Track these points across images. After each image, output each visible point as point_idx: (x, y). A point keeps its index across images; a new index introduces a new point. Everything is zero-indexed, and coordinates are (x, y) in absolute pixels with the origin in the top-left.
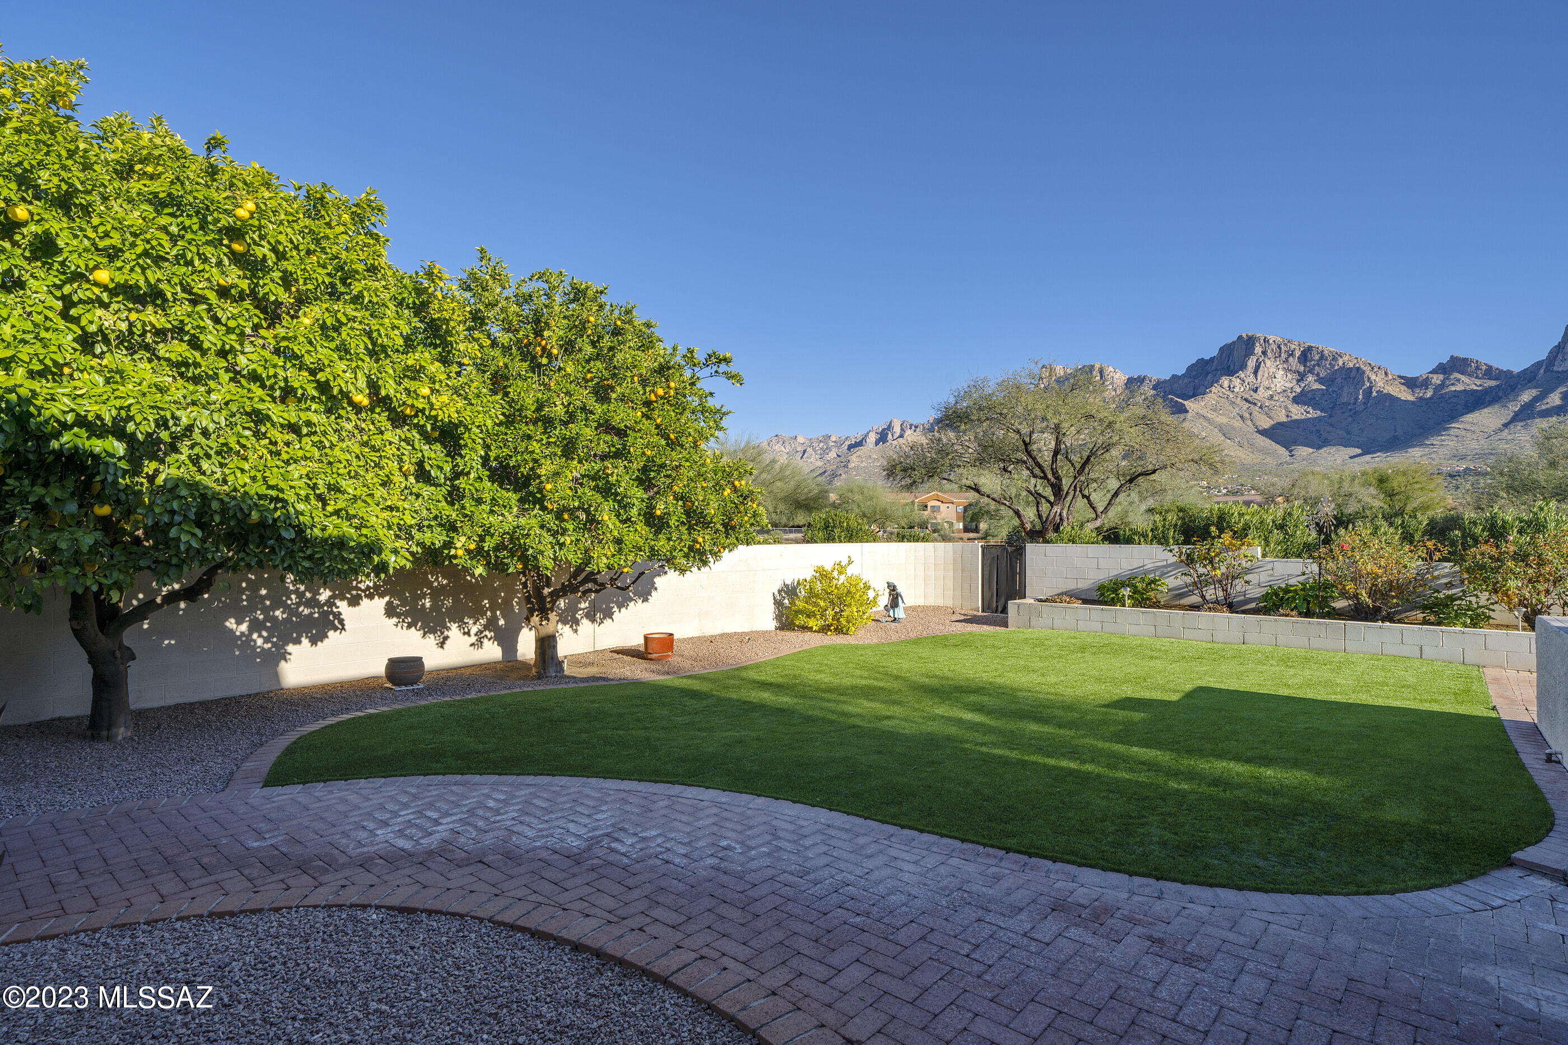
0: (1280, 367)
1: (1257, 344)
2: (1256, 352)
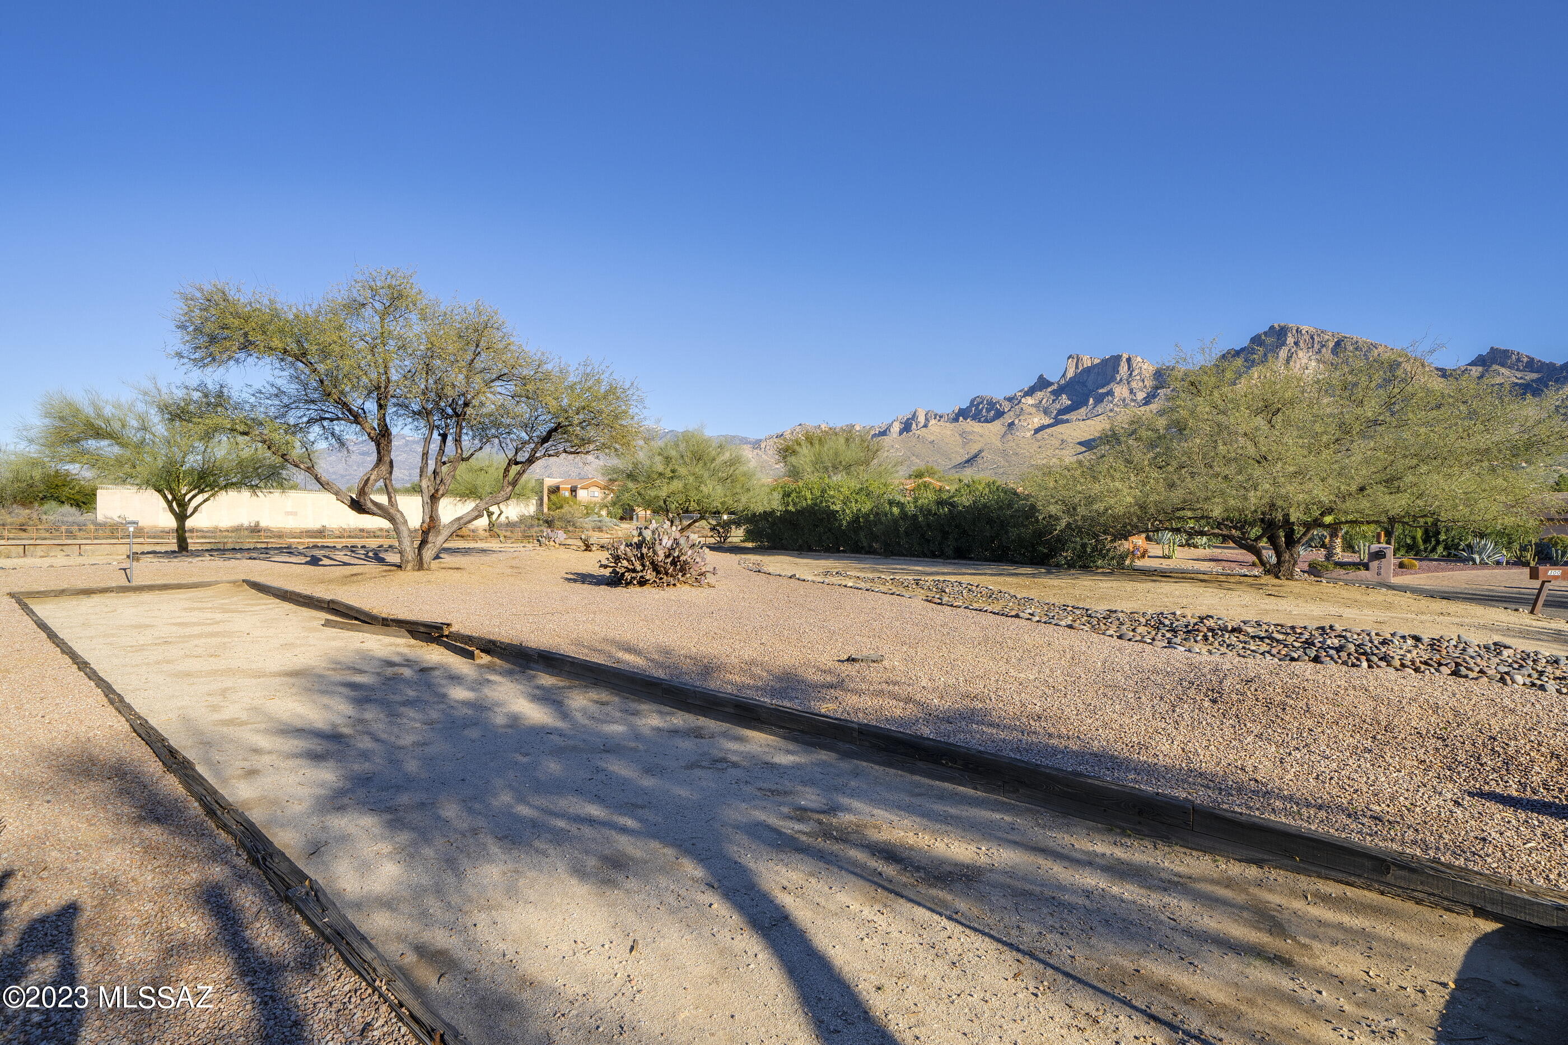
0: (1313, 357)
1: (1290, 335)
2: (1288, 343)
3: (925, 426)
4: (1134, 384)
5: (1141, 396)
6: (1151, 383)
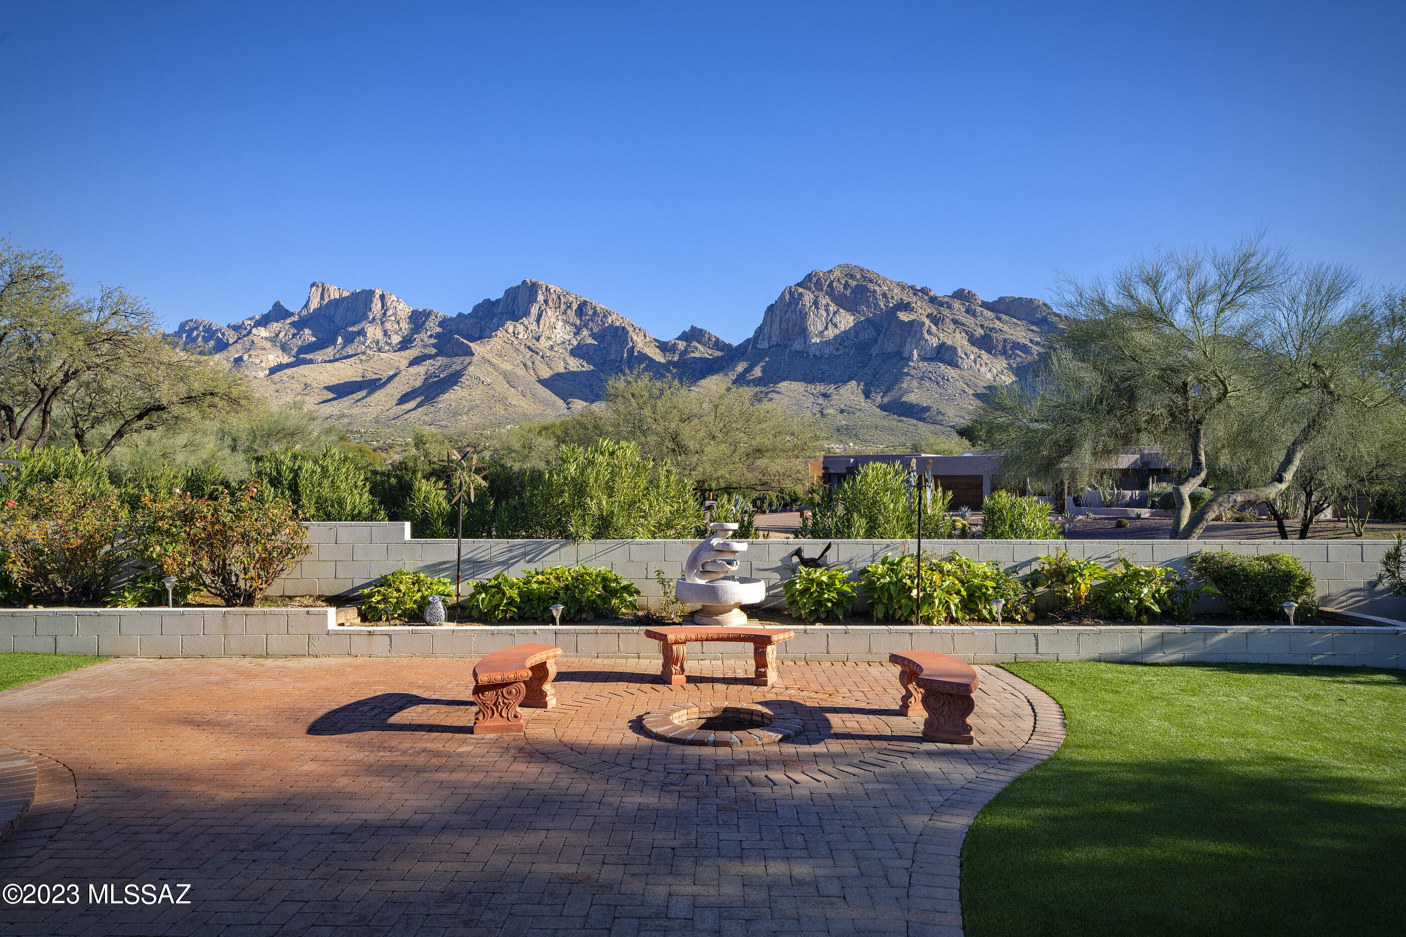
0: (560, 317)
1: (540, 292)
2: (538, 300)
4: (388, 326)
5: (396, 339)
6: (407, 326)
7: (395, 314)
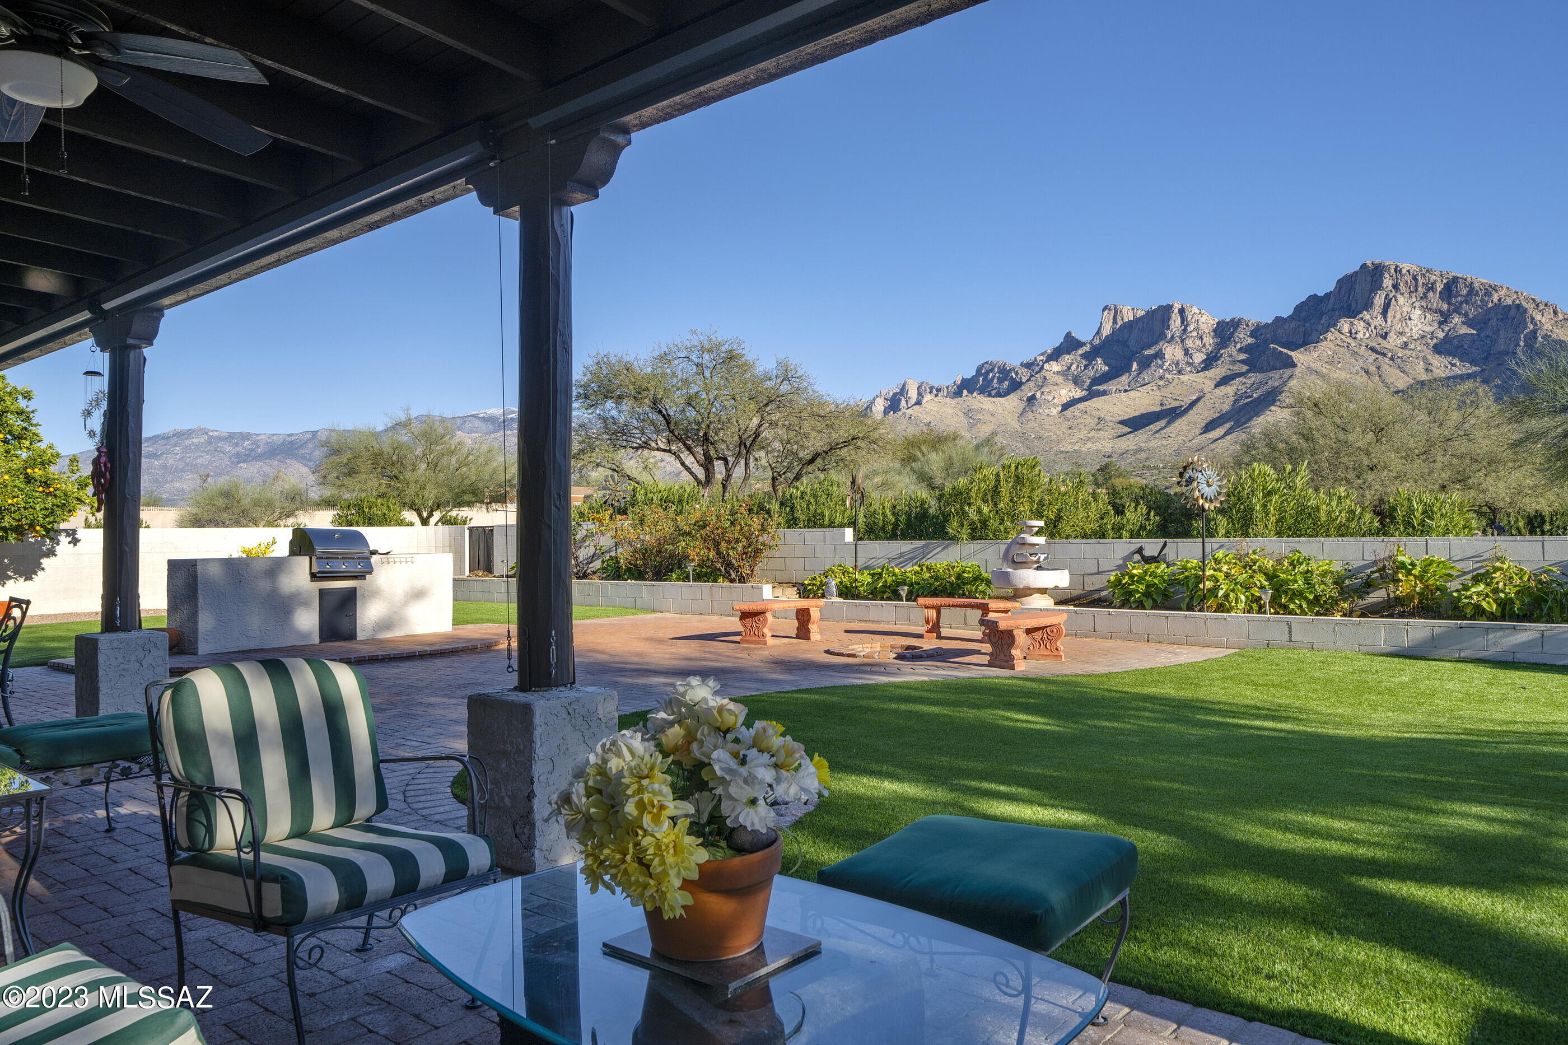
0: (1417, 304)
1: (1387, 275)
2: (1384, 285)
3: (918, 403)
4: (1189, 343)
5: (1199, 358)
6: (1211, 341)
7: (1197, 329)
